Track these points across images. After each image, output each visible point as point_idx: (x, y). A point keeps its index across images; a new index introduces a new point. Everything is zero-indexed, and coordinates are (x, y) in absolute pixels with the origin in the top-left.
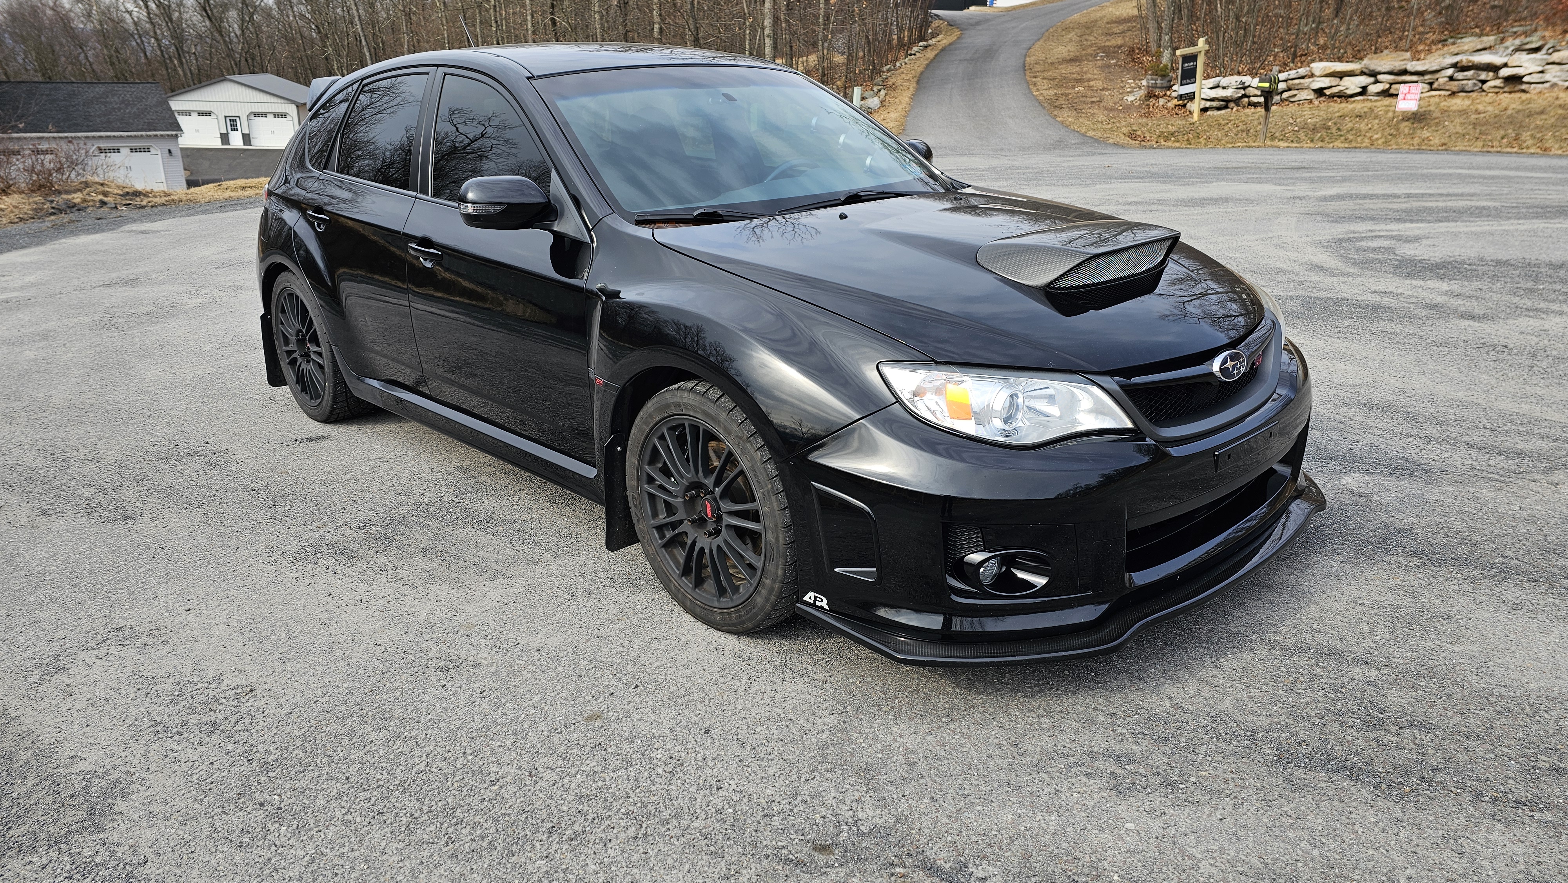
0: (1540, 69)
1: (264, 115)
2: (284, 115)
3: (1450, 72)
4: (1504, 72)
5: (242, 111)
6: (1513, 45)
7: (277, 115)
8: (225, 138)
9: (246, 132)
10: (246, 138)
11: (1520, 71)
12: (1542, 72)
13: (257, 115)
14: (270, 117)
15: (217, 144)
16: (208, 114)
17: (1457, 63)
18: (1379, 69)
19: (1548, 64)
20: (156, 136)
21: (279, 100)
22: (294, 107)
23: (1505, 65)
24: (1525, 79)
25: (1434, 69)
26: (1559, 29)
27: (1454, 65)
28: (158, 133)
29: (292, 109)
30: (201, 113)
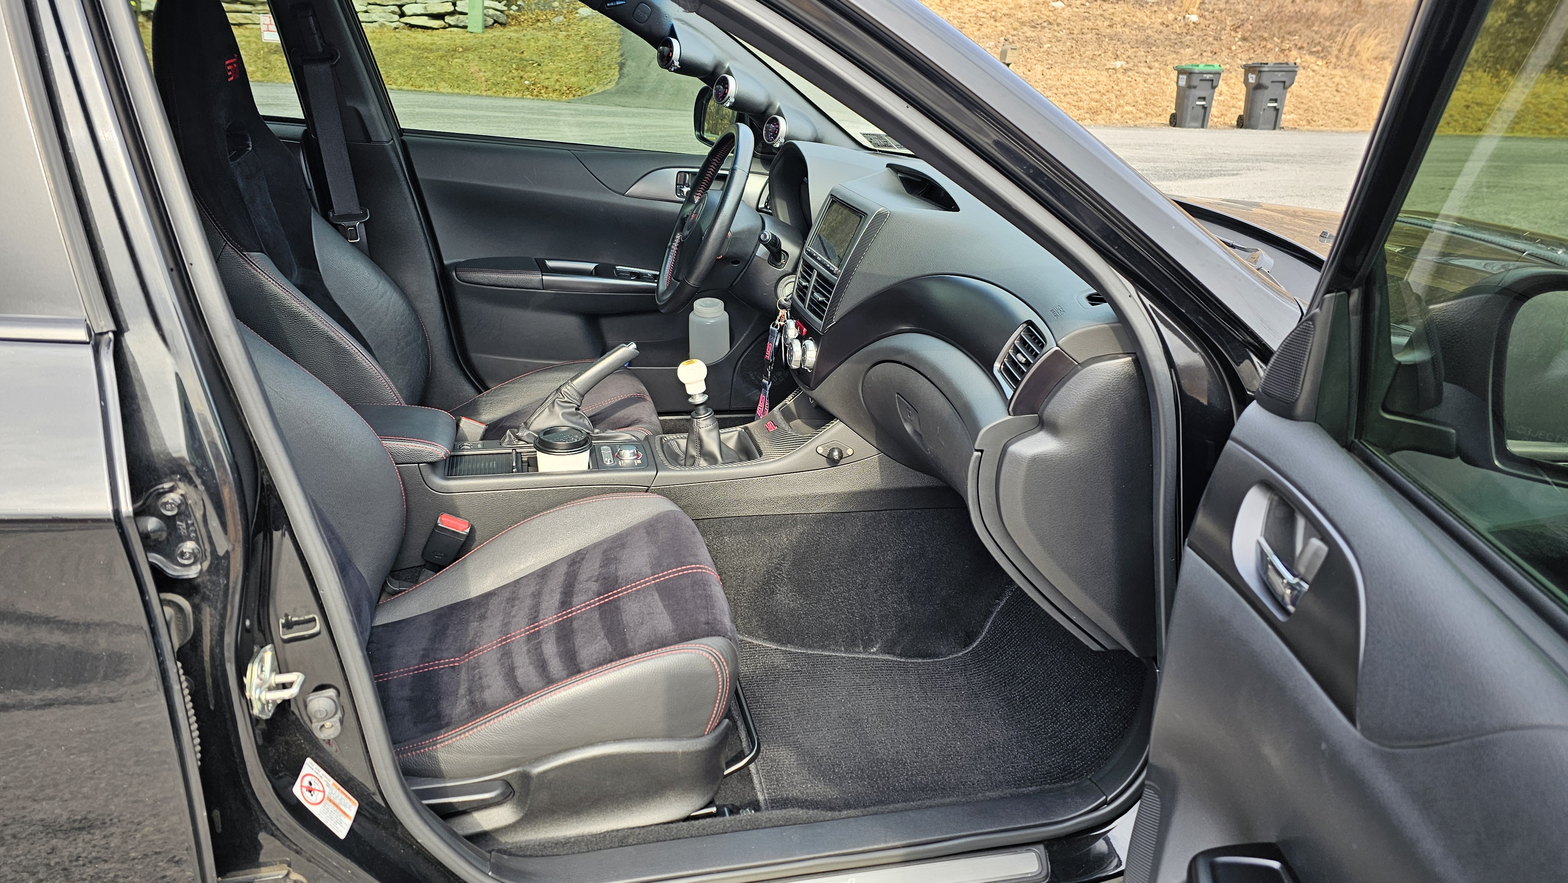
12: (367, 12)
19: (369, 4)
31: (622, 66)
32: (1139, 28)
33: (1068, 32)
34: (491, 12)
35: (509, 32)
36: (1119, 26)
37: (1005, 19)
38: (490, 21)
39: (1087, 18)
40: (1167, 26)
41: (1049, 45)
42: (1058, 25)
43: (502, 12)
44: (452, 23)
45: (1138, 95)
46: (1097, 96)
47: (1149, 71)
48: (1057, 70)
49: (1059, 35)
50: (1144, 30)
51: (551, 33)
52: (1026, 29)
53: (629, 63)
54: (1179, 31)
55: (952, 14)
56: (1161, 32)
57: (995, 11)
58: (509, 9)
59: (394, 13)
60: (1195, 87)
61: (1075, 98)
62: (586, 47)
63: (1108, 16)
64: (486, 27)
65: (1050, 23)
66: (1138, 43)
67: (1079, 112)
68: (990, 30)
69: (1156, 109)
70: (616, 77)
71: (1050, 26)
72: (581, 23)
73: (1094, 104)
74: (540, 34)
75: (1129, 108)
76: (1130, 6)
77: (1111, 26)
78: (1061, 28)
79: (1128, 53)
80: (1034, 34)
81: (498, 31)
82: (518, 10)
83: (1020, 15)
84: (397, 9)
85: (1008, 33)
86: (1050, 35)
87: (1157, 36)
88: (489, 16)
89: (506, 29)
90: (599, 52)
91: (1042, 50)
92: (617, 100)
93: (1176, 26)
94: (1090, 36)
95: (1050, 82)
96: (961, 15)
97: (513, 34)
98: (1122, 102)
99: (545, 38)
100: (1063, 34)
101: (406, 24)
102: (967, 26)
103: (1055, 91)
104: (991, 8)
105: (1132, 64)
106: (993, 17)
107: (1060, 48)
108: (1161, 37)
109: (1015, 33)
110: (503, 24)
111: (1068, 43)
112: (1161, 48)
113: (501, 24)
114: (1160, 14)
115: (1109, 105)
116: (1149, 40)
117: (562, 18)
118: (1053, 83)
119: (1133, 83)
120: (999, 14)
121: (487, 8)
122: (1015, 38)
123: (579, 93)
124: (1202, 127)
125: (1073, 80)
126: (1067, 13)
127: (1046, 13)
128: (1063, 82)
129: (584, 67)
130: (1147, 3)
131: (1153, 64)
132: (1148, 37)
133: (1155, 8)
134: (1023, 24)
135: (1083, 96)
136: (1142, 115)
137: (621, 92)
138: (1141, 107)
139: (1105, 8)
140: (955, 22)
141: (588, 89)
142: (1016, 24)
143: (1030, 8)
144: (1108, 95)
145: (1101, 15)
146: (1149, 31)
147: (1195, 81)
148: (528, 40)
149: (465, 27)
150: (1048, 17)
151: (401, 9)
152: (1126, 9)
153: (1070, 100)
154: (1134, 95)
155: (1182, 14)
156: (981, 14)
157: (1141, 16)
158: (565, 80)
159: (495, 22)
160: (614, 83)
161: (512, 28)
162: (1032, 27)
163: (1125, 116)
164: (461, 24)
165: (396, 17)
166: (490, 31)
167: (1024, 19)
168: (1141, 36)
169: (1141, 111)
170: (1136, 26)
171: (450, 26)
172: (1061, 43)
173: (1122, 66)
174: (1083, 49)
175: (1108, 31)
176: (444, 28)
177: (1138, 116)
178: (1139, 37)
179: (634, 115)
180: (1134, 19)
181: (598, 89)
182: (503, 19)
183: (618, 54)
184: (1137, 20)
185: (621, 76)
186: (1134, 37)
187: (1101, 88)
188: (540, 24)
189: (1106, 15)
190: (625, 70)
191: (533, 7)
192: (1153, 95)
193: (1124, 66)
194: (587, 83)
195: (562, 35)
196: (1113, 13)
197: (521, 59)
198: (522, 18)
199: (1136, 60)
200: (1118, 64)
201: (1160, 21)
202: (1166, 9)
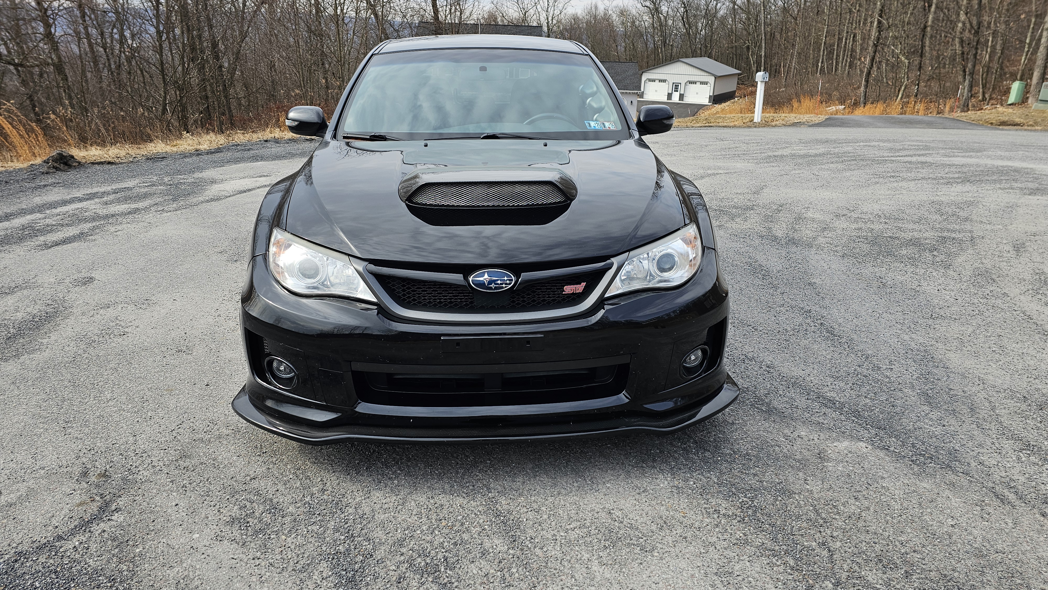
1: (695, 83)
2: (706, 83)
5: (682, 80)
7: (702, 83)
8: (670, 96)
9: (682, 92)
10: (681, 97)
13: (691, 82)
14: (698, 84)
15: (665, 99)
16: (664, 81)
20: (626, 93)
21: (706, 74)
22: (713, 78)
28: (628, 91)
29: (711, 80)
30: (661, 81)
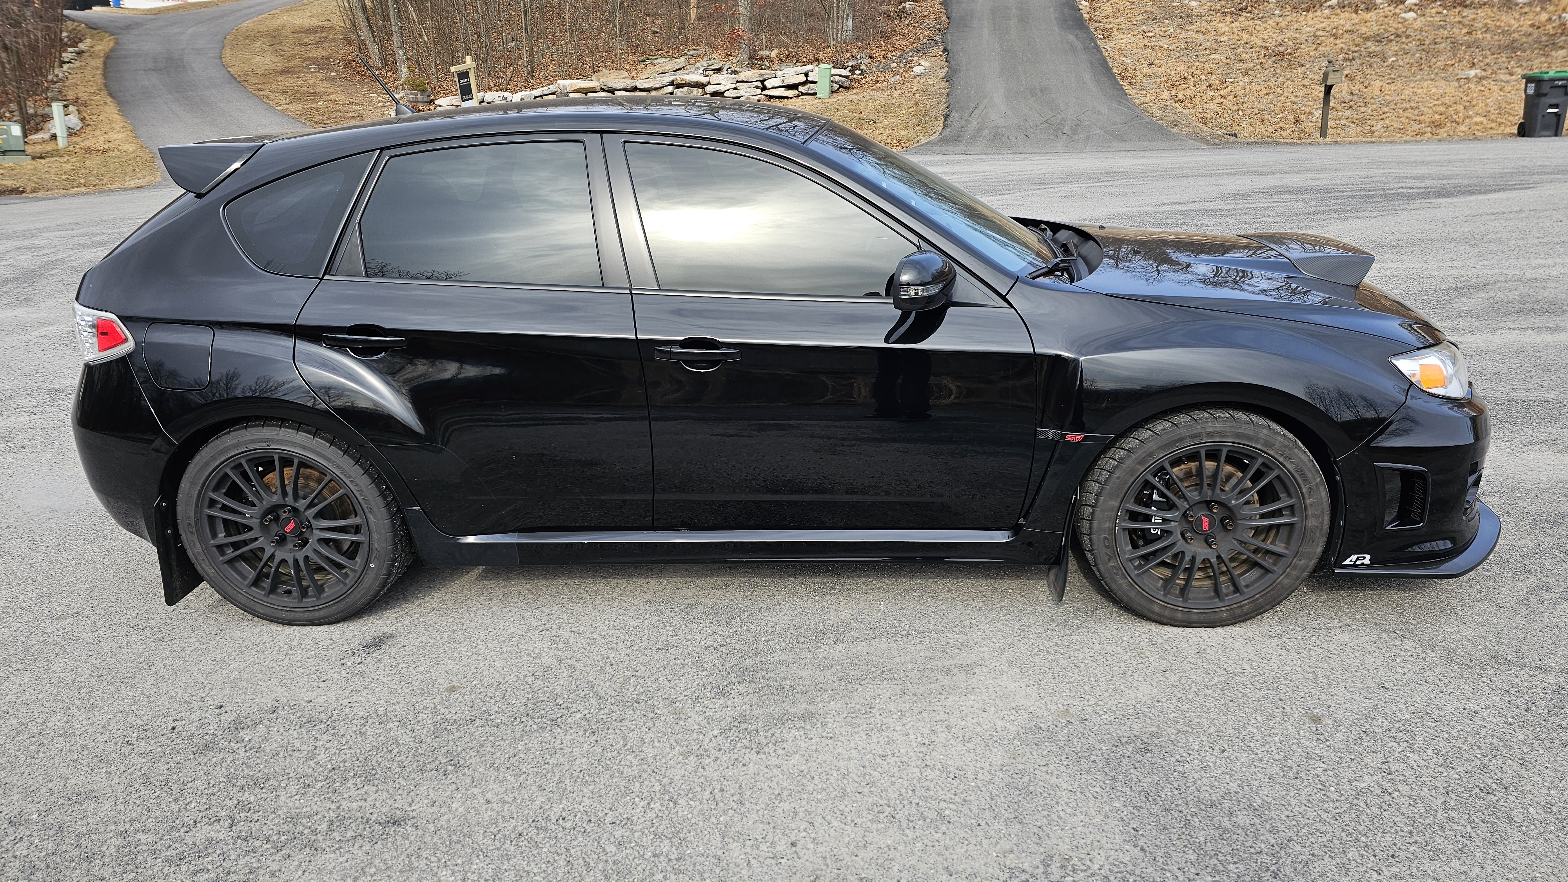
0: (734, 86)
3: (670, 89)
4: (710, 89)
6: (702, 66)
11: (721, 88)
12: (735, 88)
17: (673, 81)
18: (615, 86)
19: (738, 82)
23: (709, 83)
24: (725, 94)
25: (657, 86)
26: (722, 52)
27: (672, 83)
31: (946, 117)
32: (1503, 32)
33: (1418, 43)
34: (837, 78)
35: (852, 95)
36: (1479, 32)
37: (1346, 36)
38: (836, 87)
39: (1442, 27)
40: (1539, 28)
41: (1394, 59)
42: (1408, 37)
43: (846, 77)
44: (804, 92)
45: (1491, 104)
46: (1442, 109)
47: (1508, 77)
48: (1399, 84)
49: (1407, 47)
50: (1510, 34)
51: (888, 92)
52: (1369, 44)
53: (953, 114)
54: (1552, 32)
55: (1288, 35)
56: (1530, 35)
57: (1336, 28)
58: (853, 73)
59: (757, 87)
60: (1545, 95)
61: (1416, 112)
62: (917, 103)
63: (1467, 23)
64: (833, 92)
65: (1398, 36)
66: (1502, 48)
67: (1419, 126)
68: (1328, 48)
69: (1511, 118)
70: (940, 129)
71: (1398, 39)
72: (915, 81)
73: (1437, 117)
74: (877, 94)
75: (1478, 119)
76: (1495, 9)
77: (1470, 33)
78: (1410, 39)
79: (1487, 61)
80: (1378, 48)
81: (841, 96)
82: (860, 74)
83: (1364, 29)
84: (759, 84)
85: (1349, 49)
86: (1396, 48)
87: (1524, 40)
88: (836, 82)
89: (850, 93)
90: (928, 106)
91: (1386, 64)
92: (938, 149)
93: (1549, 27)
94: (1443, 45)
95: (1388, 97)
96: (1297, 35)
97: (854, 97)
98: (1471, 113)
99: (881, 97)
100: (1412, 46)
101: (767, 96)
102: (1303, 46)
103: (1394, 107)
104: (1332, 26)
105: (1490, 71)
106: (1334, 35)
107: (1406, 61)
108: (1530, 39)
109: (1356, 49)
110: (847, 88)
111: (1417, 55)
112: (1528, 52)
113: (845, 88)
114: (1531, 16)
115: (1455, 117)
116: (1515, 44)
117: (898, 77)
118: (1392, 98)
119: (1486, 93)
120: (1341, 31)
121: (833, 75)
122: (1356, 54)
123: (907, 145)
124: (1556, 135)
125: (1415, 94)
126: (1418, 24)
127: (1394, 25)
128: (1403, 97)
129: (914, 120)
130: (1517, 4)
131: (1515, 70)
132: (1515, 41)
133: (1526, 9)
134: (1367, 39)
135: (1426, 110)
136: (1493, 125)
137: (943, 141)
138: (1493, 117)
139: (1464, 14)
140: (1290, 43)
141: (915, 140)
142: (1359, 40)
143: (1377, 21)
144: (1455, 107)
145: (1460, 22)
146: (1516, 35)
147: (1545, 89)
148: (867, 101)
149: (815, 94)
150: (1396, 29)
151: (763, 84)
152: (1490, 13)
153: (1409, 115)
154: (1486, 105)
155: (1557, 13)
156: (1319, 33)
157: (1508, 20)
158: (895, 134)
159: (841, 86)
160: (938, 133)
161: (854, 91)
162: (1377, 41)
163: (1473, 128)
164: (812, 92)
165: (759, 91)
166: (835, 95)
167: (1368, 34)
168: (1505, 40)
169: (1492, 121)
170: (1499, 31)
171: (803, 94)
172: (1409, 56)
173: (1476, 75)
174: (1434, 60)
175: (1466, 38)
176: (798, 96)
177: (1489, 126)
178: (1502, 42)
179: (953, 162)
180: (1498, 24)
181: (924, 140)
182: (847, 83)
183: (945, 106)
184: (1502, 24)
185: (945, 126)
186: (1497, 43)
187: (1447, 100)
188: (878, 85)
189: (1466, 21)
190: (949, 121)
191: (874, 69)
192: (1510, 104)
193: (1479, 75)
194: (914, 135)
195: (896, 94)
196: (1474, 19)
197: (860, 119)
198: (864, 81)
199: (1495, 67)
200: (1472, 73)
201: (1530, 22)
202: (1538, 9)
